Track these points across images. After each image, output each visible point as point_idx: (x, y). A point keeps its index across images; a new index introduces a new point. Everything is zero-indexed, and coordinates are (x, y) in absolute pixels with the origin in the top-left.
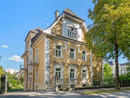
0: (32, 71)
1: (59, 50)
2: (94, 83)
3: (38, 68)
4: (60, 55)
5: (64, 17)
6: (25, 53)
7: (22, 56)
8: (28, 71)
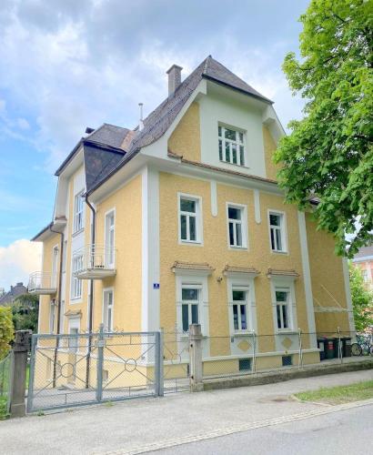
0: (80, 301)
1: (191, 218)
2: (322, 345)
3: (112, 289)
4: (193, 237)
5: (206, 93)
6: (51, 225)
7: (39, 235)
8: (63, 298)
